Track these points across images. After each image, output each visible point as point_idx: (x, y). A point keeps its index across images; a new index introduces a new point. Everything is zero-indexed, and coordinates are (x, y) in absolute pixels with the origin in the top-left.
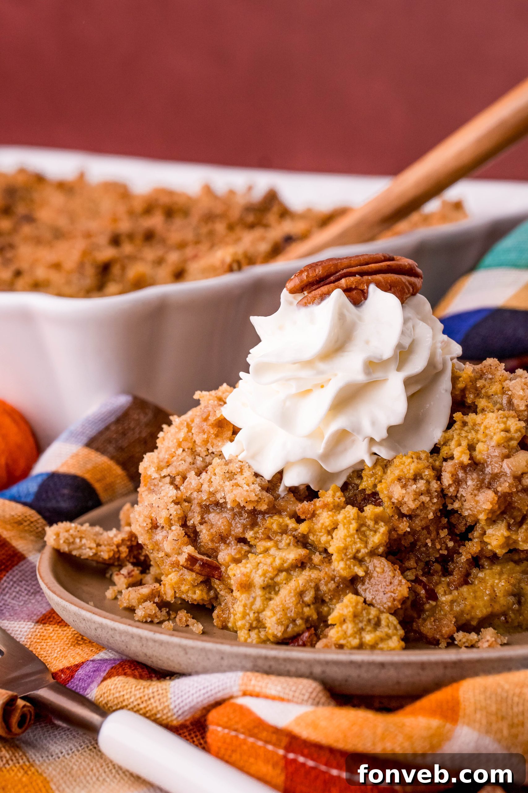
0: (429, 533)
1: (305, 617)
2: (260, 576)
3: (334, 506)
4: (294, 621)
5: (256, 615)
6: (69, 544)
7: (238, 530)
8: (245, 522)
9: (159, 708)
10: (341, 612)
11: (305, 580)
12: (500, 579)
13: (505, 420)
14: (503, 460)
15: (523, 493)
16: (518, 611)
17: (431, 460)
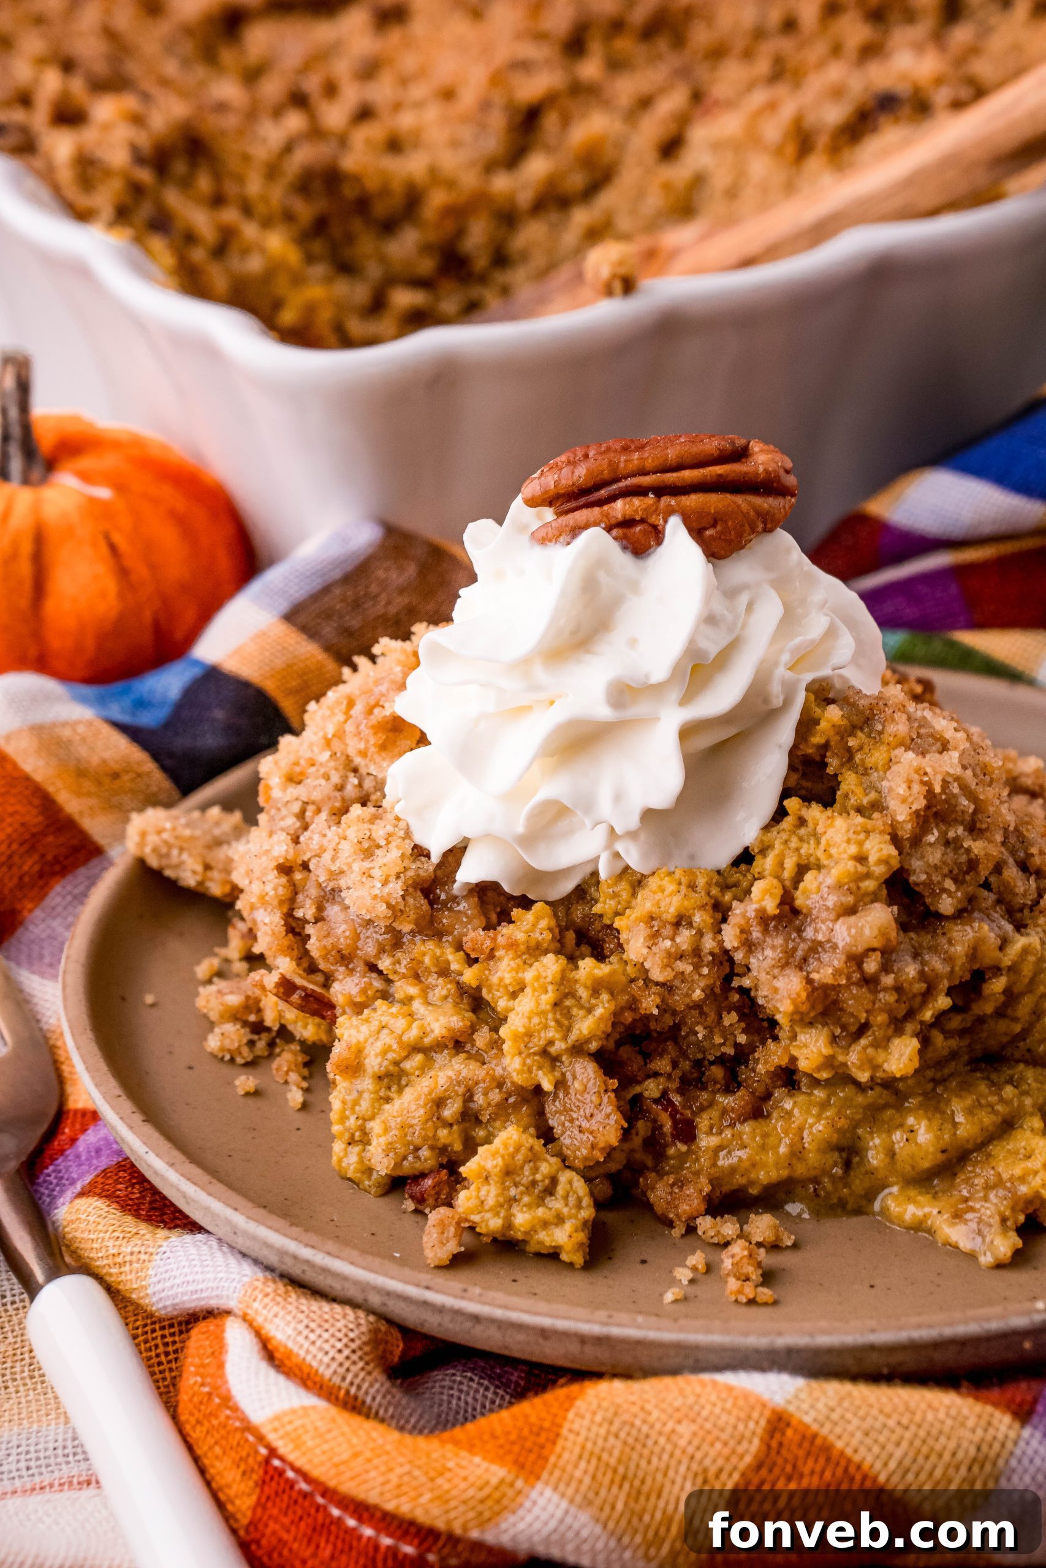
0: (702, 1013)
1: (440, 1145)
2: (377, 1055)
3: (528, 948)
4: (417, 1149)
5: (360, 1122)
7: (369, 949)
8: (381, 939)
9: (134, 1285)
10: (483, 1163)
11: (450, 1078)
12: (819, 1117)
13: (862, 836)
14: (837, 919)
15: (861, 987)
16: (841, 1178)
17: (715, 891)
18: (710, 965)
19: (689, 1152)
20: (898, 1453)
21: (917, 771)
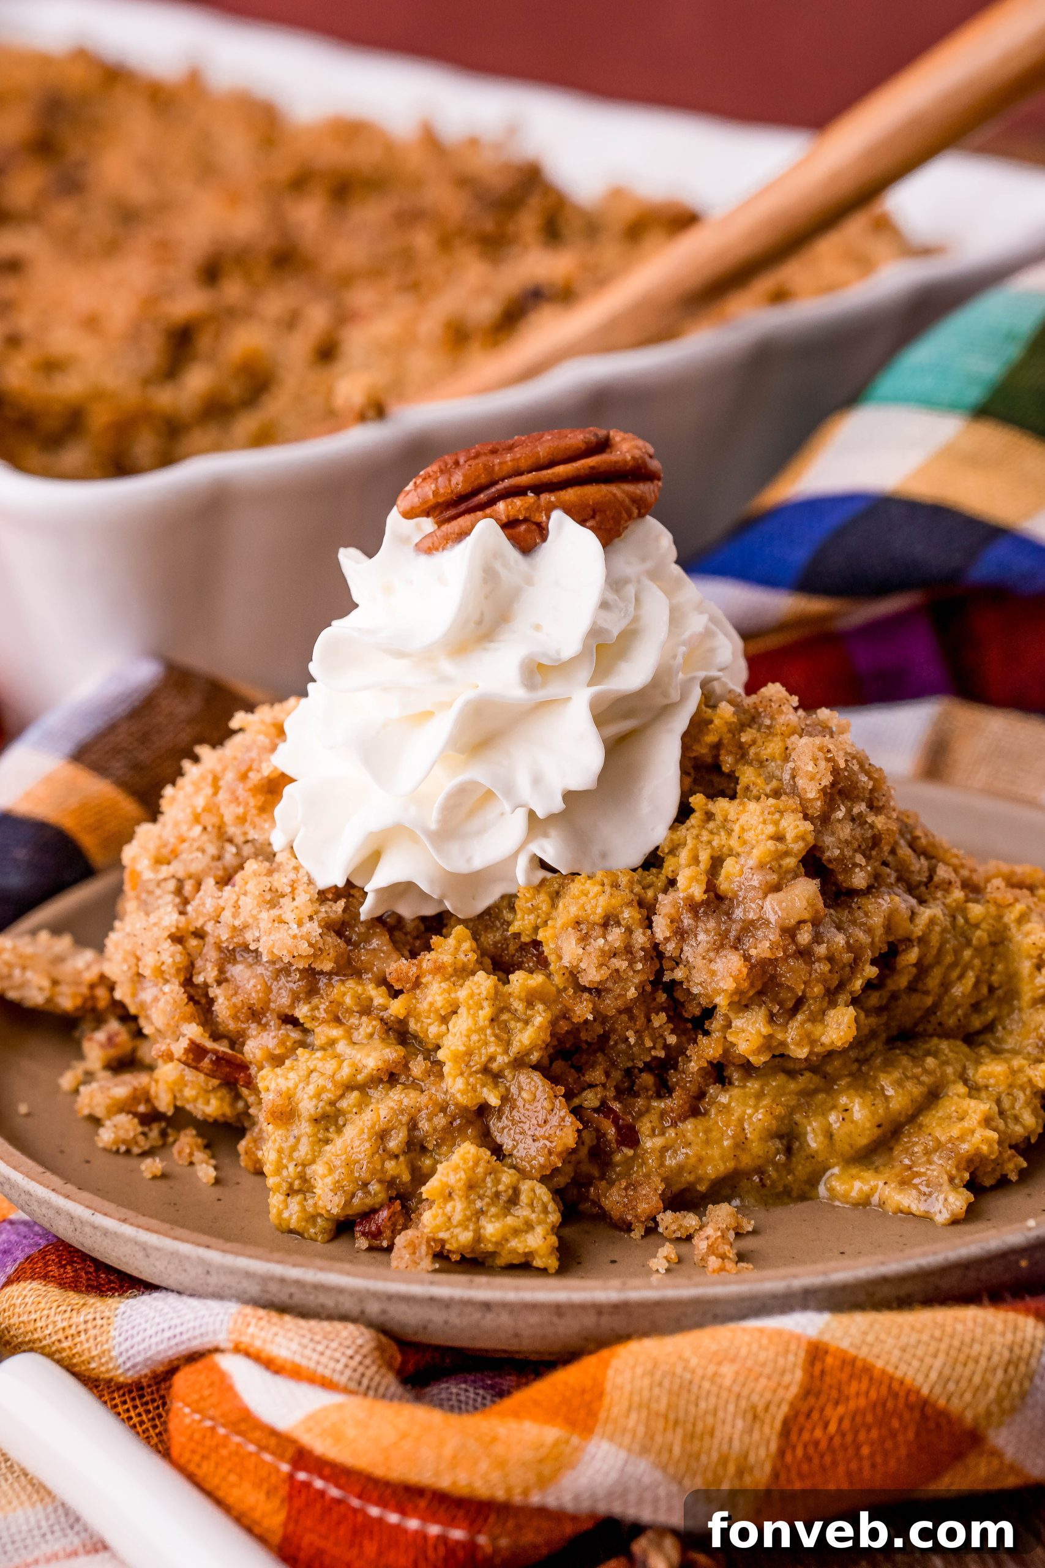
0: (632, 1018)
1: (388, 1178)
2: (311, 1098)
3: (455, 970)
4: (365, 1185)
5: (300, 1168)
7: (282, 1000)
8: (295, 986)
9: (94, 1353)
10: (444, 1179)
11: (392, 1108)
12: (756, 1108)
13: (777, 816)
14: (765, 896)
15: (797, 959)
16: (784, 1165)
17: (637, 889)
18: (644, 960)
19: (636, 1156)
20: (938, 1363)
21: (821, 749)
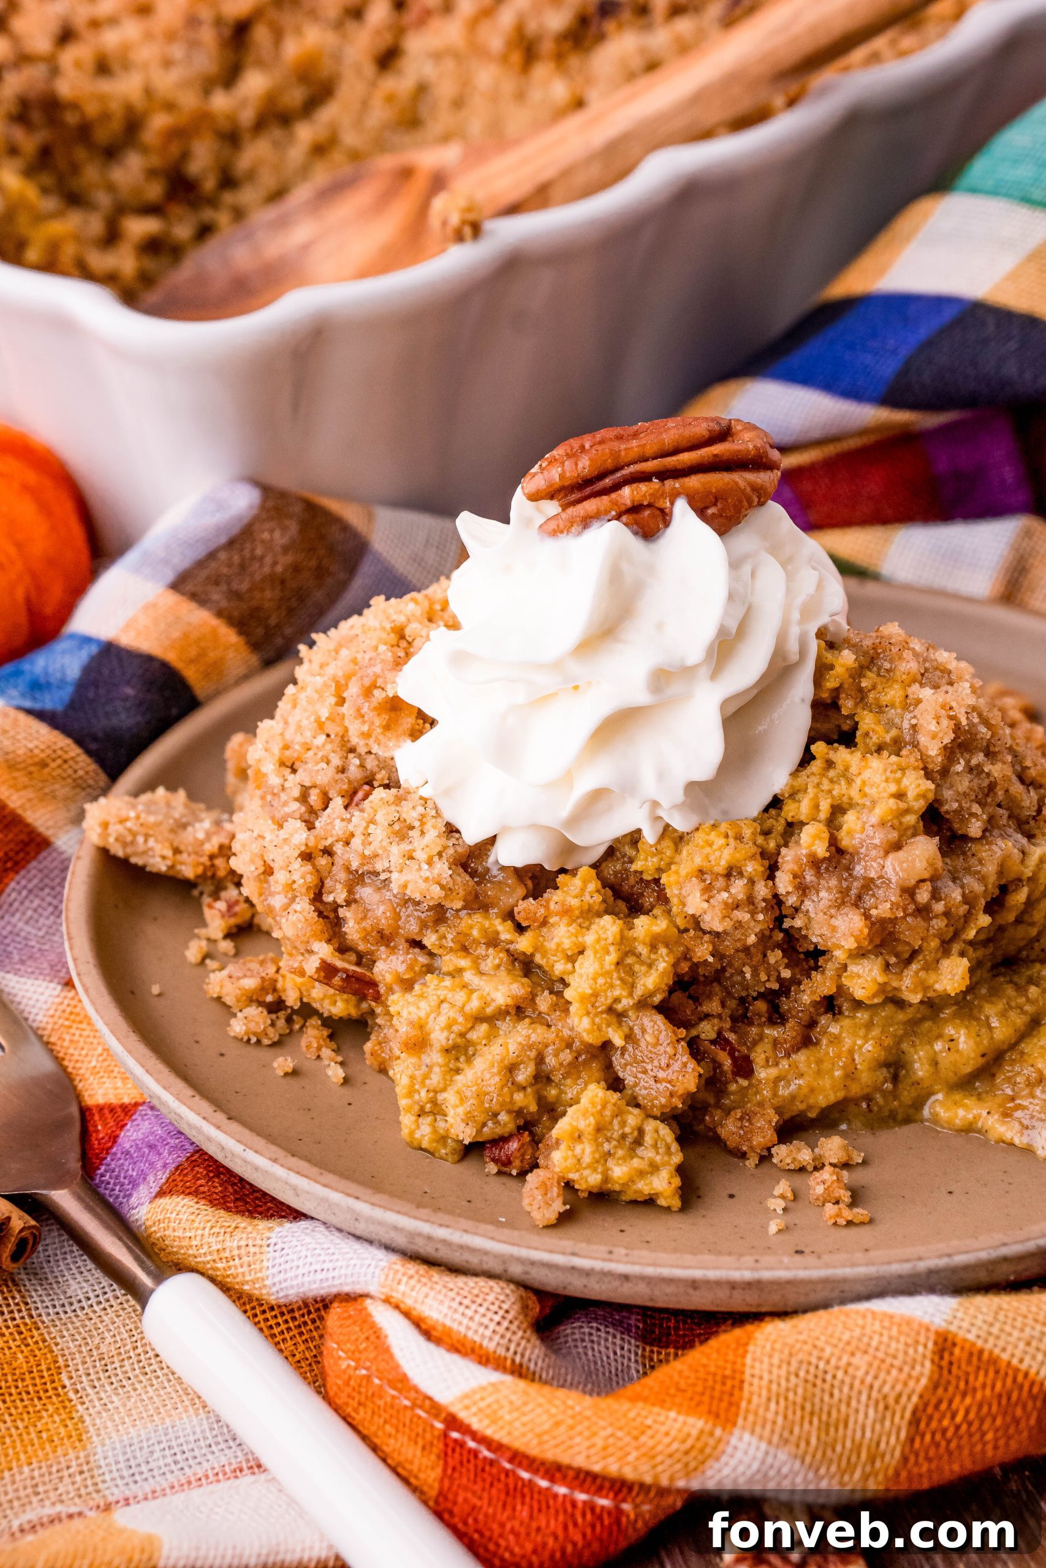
0: (749, 956)
1: (516, 1109)
2: (442, 1030)
3: (582, 912)
4: (495, 1115)
5: (431, 1094)
6: (125, 845)
7: (412, 928)
8: (423, 916)
9: (248, 1278)
10: (573, 1122)
11: (520, 1043)
12: (866, 1039)
13: (899, 774)
14: (886, 855)
15: (916, 917)
16: (891, 1092)
17: (760, 840)
18: (765, 910)
19: (750, 1085)
21: (943, 707)
